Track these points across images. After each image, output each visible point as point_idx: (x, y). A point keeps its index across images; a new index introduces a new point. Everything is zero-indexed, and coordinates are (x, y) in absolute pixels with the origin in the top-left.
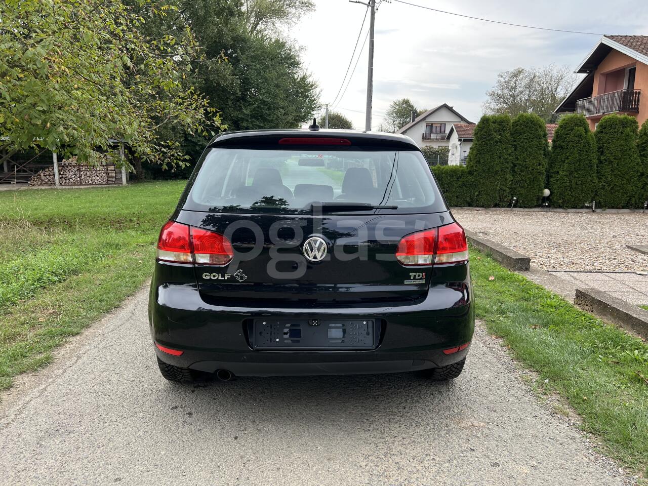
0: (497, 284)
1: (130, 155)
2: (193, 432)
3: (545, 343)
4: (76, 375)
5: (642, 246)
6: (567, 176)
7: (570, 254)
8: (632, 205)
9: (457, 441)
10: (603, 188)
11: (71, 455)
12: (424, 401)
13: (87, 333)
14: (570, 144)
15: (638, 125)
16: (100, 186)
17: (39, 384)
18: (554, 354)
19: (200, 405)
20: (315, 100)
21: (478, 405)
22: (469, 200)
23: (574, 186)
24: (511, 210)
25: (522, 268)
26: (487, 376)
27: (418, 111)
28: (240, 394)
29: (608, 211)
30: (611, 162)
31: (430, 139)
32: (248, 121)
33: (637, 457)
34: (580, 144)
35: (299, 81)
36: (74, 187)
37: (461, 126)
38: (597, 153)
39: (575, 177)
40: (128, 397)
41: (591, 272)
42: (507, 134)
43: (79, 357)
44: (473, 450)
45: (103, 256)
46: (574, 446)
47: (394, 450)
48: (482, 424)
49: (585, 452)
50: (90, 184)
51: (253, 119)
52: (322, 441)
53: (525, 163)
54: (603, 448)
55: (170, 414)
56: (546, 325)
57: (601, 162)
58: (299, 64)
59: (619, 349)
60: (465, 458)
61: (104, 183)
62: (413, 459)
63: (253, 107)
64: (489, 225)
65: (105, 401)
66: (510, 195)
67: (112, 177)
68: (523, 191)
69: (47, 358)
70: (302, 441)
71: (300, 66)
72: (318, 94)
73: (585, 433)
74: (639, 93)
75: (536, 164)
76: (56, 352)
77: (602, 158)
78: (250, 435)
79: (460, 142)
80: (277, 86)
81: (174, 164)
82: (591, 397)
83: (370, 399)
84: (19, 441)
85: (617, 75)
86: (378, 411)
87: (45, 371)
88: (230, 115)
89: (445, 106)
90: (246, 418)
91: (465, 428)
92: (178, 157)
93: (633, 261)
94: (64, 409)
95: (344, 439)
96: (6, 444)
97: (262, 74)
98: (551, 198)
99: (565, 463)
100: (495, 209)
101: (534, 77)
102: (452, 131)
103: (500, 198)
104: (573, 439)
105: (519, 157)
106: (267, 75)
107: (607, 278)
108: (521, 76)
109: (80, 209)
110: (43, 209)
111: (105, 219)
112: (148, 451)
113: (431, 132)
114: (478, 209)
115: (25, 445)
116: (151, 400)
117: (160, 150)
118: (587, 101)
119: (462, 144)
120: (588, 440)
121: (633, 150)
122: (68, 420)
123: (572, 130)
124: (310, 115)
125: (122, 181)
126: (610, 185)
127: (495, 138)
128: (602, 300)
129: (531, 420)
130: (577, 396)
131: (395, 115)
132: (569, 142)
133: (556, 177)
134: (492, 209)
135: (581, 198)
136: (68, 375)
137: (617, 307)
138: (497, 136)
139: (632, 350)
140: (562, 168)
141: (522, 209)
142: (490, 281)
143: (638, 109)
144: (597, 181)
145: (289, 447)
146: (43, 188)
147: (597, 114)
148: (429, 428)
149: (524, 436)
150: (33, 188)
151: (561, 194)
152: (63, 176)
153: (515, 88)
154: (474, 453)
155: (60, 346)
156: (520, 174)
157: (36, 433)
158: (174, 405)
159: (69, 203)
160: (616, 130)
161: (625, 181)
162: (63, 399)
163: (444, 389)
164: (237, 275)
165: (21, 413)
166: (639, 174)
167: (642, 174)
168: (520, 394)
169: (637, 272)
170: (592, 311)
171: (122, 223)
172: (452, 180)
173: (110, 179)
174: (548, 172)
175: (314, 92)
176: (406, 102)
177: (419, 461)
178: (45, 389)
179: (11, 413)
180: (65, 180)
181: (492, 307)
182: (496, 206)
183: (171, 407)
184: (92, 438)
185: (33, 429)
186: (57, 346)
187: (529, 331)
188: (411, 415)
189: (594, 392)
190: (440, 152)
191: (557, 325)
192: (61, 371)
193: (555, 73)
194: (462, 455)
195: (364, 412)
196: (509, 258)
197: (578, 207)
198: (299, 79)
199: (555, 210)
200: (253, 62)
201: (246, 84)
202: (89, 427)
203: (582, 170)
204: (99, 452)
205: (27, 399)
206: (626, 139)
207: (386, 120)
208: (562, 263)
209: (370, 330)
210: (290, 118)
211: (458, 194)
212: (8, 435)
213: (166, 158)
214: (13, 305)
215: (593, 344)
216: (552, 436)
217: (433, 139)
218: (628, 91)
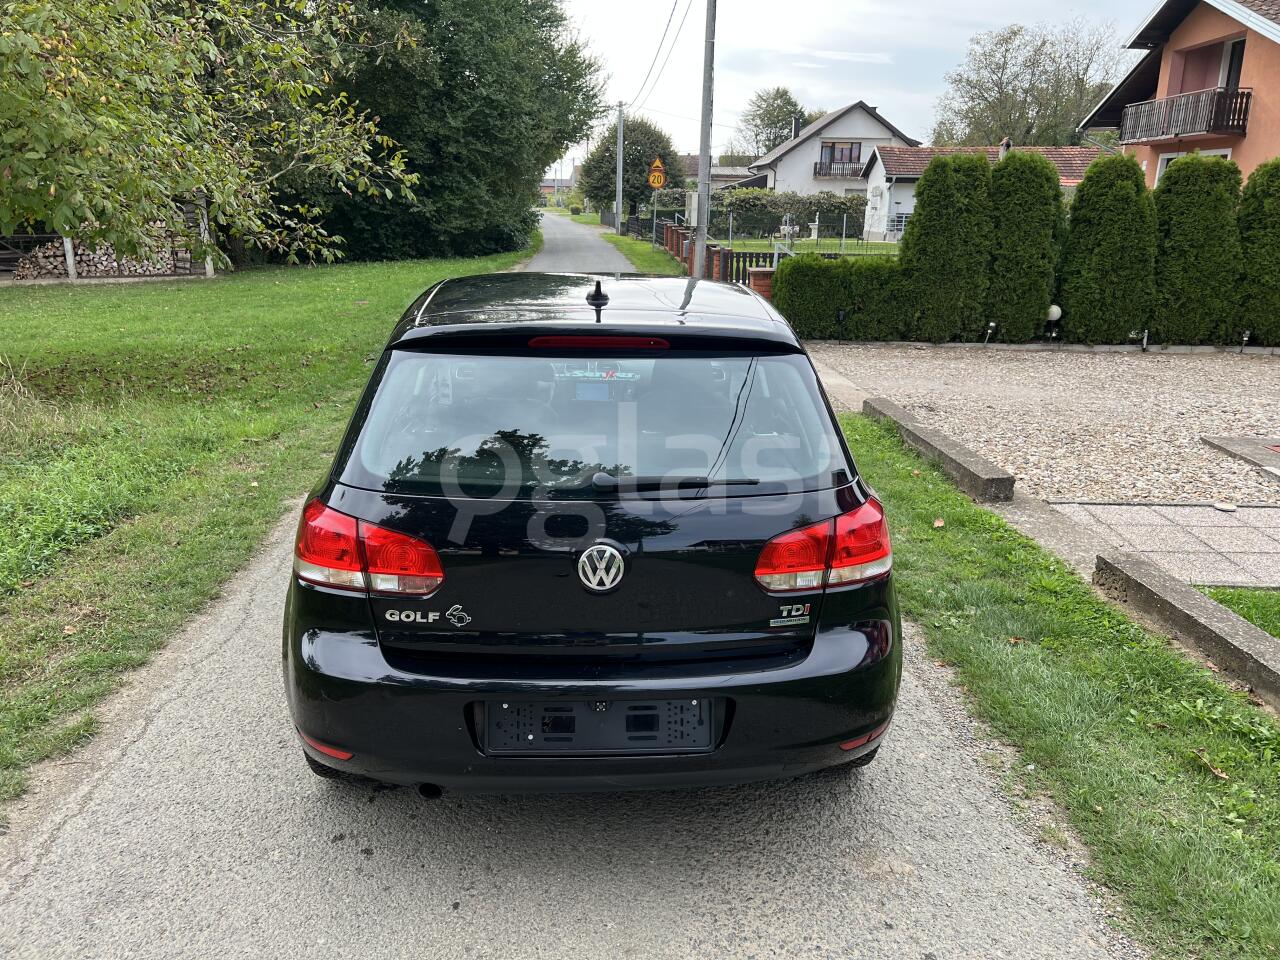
0: (949, 535)
1: (220, 234)
2: (376, 893)
3: (1032, 680)
4: (146, 764)
5: (1231, 439)
6: (1095, 279)
7: (1091, 458)
8: (1219, 337)
9: (861, 906)
10: (1166, 304)
11: (150, 948)
12: (803, 817)
13: (161, 659)
14: (1106, 215)
15: (1241, 176)
16: (160, 279)
17: (78, 783)
18: (1046, 708)
19: (386, 831)
20: (595, 96)
21: (902, 824)
22: (901, 326)
23: (1109, 301)
24: (985, 348)
25: (998, 497)
26: (922, 756)
27: (806, 114)
28: (460, 806)
29: (1173, 349)
30: (1183, 253)
31: (830, 174)
32: (458, 141)
33: (1185, 941)
34: (1126, 215)
35: (563, 57)
36: (106, 281)
37: (892, 149)
38: (1157, 233)
39: (1112, 283)
40: (249, 814)
41: (1129, 504)
42: (982, 195)
43: (149, 720)
44: (890, 927)
45: (180, 471)
46: (1073, 914)
47: (746, 929)
48: (908, 868)
49: (1091, 928)
50: (140, 275)
51: (470, 138)
52: (614, 909)
53: (1014, 254)
54: (1125, 919)
55: (331, 851)
56: (1035, 637)
57: (1163, 252)
58: (562, 18)
59: (1167, 695)
60: (875, 944)
61: (169, 272)
62: (782, 947)
63: (468, 113)
64: (937, 385)
65: (205, 825)
66: (983, 318)
67: (184, 260)
68: (1009, 311)
69: (89, 723)
70: (577, 913)
71: (565, 22)
72: (601, 84)
73: (1094, 885)
74: (1249, 95)
75: (1036, 256)
76: (103, 709)
77: (1167, 244)
78: (481, 898)
79: (888, 184)
80: (519, 68)
81: (311, 253)
82: (1112, 807)
83: (704, 814)
84: (49, 917)
85: (1207, 55)
86: (719, 841)
87: (86, 754)
88: (422, 130)
89: (861, 106)
90: (473, 861)
91: (877, 877)
92: (320, 238)
93: (1212, 475)
94: (130, 842)
95: (654, 905)
96: (26, 924)
97: (486, 43)
98: (1062, 322)
99: (1054, 954)
100: (952, 345)
101: (1044, 43)
102: (873, 159)
103: (964, 324)
104: (1072, 897)
105: (1003, 242)
106: (498, 45)
107: (1158, 520)
108: (1017, 42)
109: (122, 336)
110: (48, 336)
111: (176, 365)
112: (293, 937)
113: (832, 160)
114: (919, 345)
115: (63, 925)
116: (293, 821)
117: (283, 222)
118: (1145, 107)
119: (892, 188)
120: (1099, 901)
121: (1228, 228)
122: (140, 868)
123: (1111, 186)
124: (584, 127)
125: (205, 268)
126: (1178, 299)
127: (958, 202)
128: (1144, 581)
129: (998, 857)
130: (1084, 805)
131: (758, 122)
132: (1104, 211)
133: (1074, 281)
134: (947, 345)
135: (1122, 324)
136: (130, 761)
137: (1170, 600)
138: (962, 199)
139: (1192, 699)
140: (1088, 265)
141: (1004, 346)
142: (935, 529)
143: (1244, 128)
144: (1154, 291)
145: (554, 925)
146: (44, 282)
147: (1164, 137)
148: (811, 878)
149: (984, 894)
150: (23, 282)
151: (1082, 316)
152: (84, 258)
153: (1003, 67)
154: (891, 933)
155: (111, 692)
156: (1004, 276)
157: (82, 898)
158: (337, 830)
159: (99, 321)
160: (1197, 188)
161: (1208, 292)
162: (125, 819)
163: (841, 788)
164: (451, 614)
165: (48, 851)
166: (1238, 276)
167: (1243, 277)
168: (981, 797)
169: (1219, 505)
170: (1125, 601)
171: (211, 375)
172: (870, 287)
173: (180, 264)
174: (1060, 270)
175: (592, 80)
176: (782, 94)
177: (792, 953)
178: (88, 797)
179: (31, 849)
180: (88, 265)
181: (937, 593)
182: (955, 339)
183: (332, 837)
184: (186, 909)
185: (75, 888)
186: (104, 695)
187: (1003, 651)
188: (779, 849)
189: (1116, 795)
190: (848, 204)
191: (1057, 636)
192: (116, 752)
193: (1085, 38)
194: (869, 937)
195: (692, 843)
196: (974, 477)
197: (1115, 342)
198: (562, 52)
199: (1070, 347)
200: (467, 16)
201: (453, 62)
202: (181, 883)
203: (1128, 268)
204: (202, 940)
205: (58, 819)
206: (1216, 207)
207: (741, 131)
208: (1076, 481)
209: (705, 717)
210: (545, 136)
211: (881, 315)
212: (29, 904)
213: (296, 240)
214: (11, 594)
215: (1122, 682)
216: (1033, 892)
217: (835, 175)
218: (1226, 90)
